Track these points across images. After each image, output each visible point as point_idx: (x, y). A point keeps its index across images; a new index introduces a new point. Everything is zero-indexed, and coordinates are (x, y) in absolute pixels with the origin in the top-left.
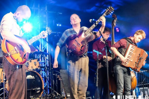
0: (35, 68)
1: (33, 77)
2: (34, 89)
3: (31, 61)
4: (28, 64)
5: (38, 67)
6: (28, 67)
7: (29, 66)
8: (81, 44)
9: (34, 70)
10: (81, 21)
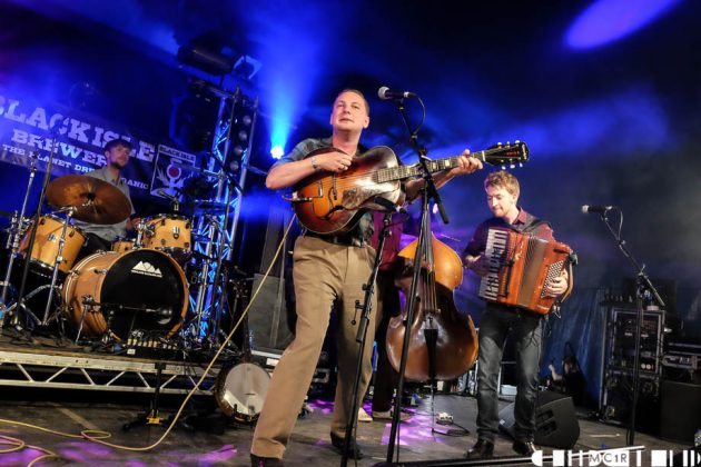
0: (172, 244)
1: (158, 271)
2: (148, 310)
3: (163, 223)
4: (154, 230)
5: (182, 246)
6: (153, 239)
7: (154, 236)
8: (340, 196)
9: (168, 250)
10: (366, 126)
